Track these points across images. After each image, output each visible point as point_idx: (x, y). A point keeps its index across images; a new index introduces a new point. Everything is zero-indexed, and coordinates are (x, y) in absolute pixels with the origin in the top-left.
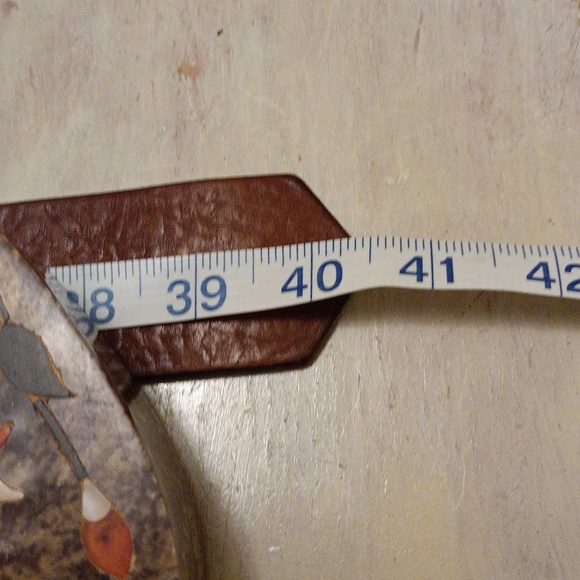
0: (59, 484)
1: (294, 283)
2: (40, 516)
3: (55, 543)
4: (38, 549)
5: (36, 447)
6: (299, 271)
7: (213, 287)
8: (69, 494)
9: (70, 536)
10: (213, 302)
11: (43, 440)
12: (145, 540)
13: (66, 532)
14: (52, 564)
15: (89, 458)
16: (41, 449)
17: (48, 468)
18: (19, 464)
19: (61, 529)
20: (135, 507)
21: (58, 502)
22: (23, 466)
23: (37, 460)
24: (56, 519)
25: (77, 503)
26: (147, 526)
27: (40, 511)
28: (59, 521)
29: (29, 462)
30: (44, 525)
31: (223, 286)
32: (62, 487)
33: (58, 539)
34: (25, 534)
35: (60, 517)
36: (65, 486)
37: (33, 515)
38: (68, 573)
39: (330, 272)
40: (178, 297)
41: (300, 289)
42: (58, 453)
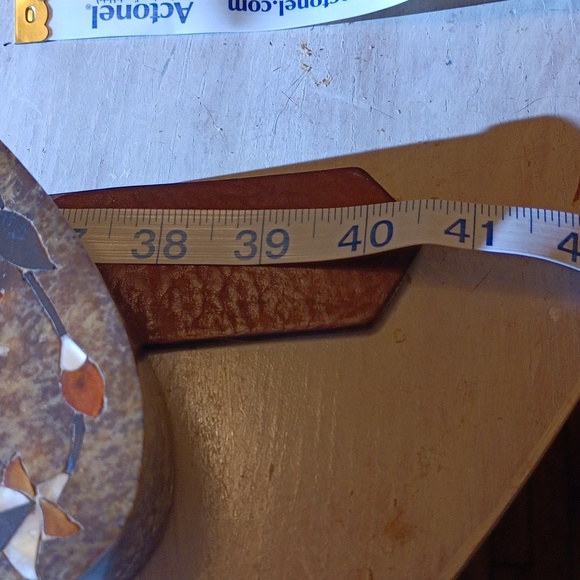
0: (41, 341)
1: (350, 239)
2: (23, 368)
3: (36, 389)
4: (20, 395)
5: (23, 310)
6: (355, 228)
7: (278, 238)
8: (50, 349)
9: (49, 383)
10: (276, 252)
11: (29, 304)
12: (115, 385)
13: (46, 380)
14: (31, 407)
15: (69, 319)
16: (26, 312)
17: (32, 328)
18: (7, 325)
19: (41, 378)
20: (107, 358)
21: (40, 355)
22: (10, 326)
23: (23, 322)
24: (37, 369)
25: (56, 356)
26: (117, 374)
27: (24, 363)
28: (40, 371)
29: (16, 322)
30: (27, 375)
31: (287, 239)
32: (43, 343)
33: (38, 386)
34: (9, 382)
35: (41, 368)
36: (46, 342)
37: (18, 366)
38: (45, 414)
39: (383, 230)
40: (245, 244)
41: (355, 244)
42: (42, 314)
